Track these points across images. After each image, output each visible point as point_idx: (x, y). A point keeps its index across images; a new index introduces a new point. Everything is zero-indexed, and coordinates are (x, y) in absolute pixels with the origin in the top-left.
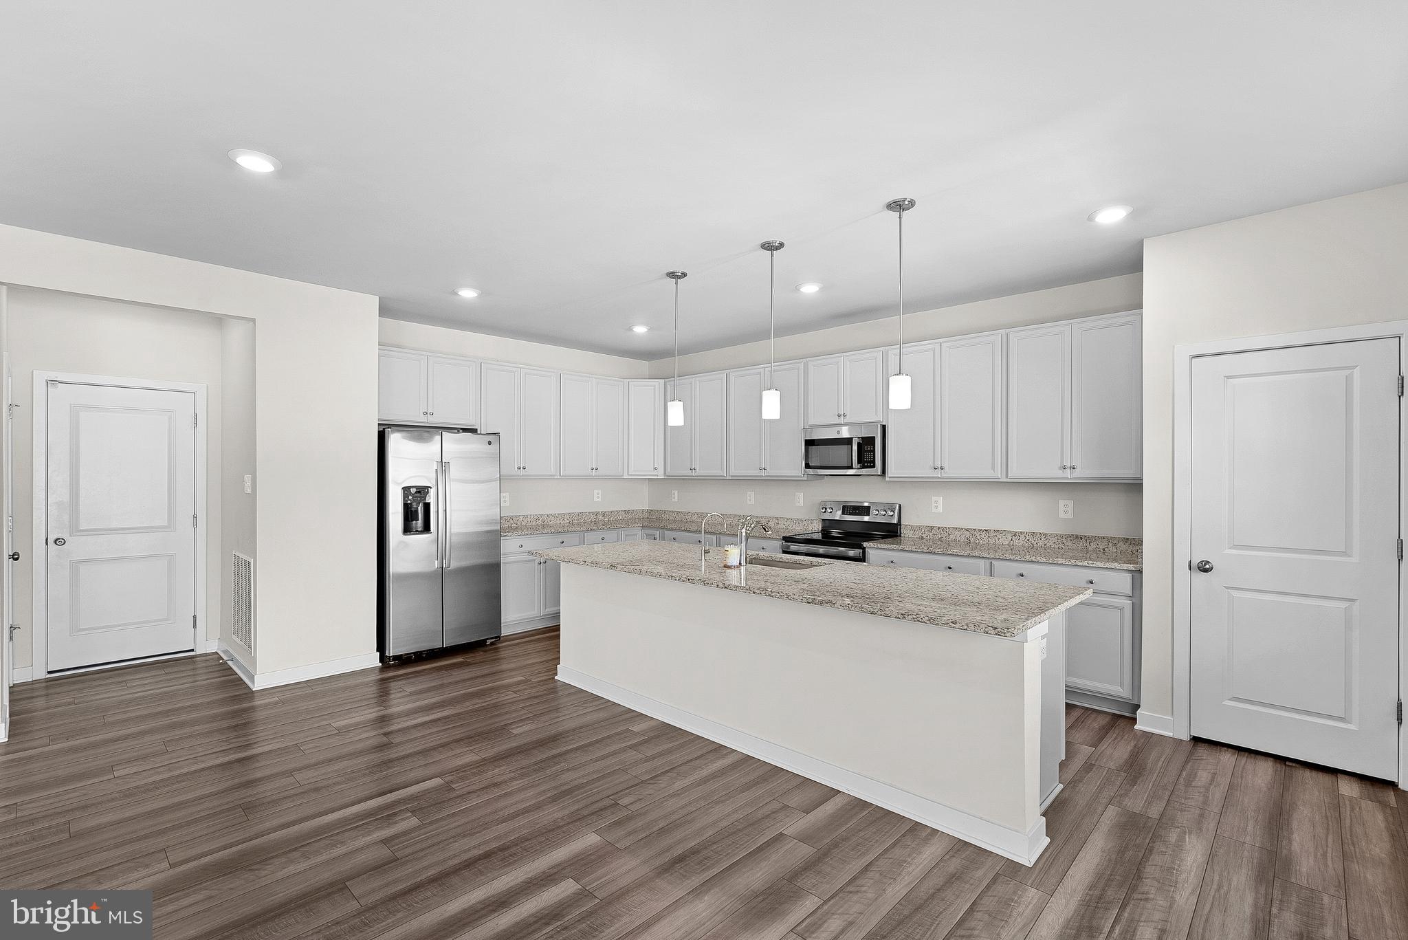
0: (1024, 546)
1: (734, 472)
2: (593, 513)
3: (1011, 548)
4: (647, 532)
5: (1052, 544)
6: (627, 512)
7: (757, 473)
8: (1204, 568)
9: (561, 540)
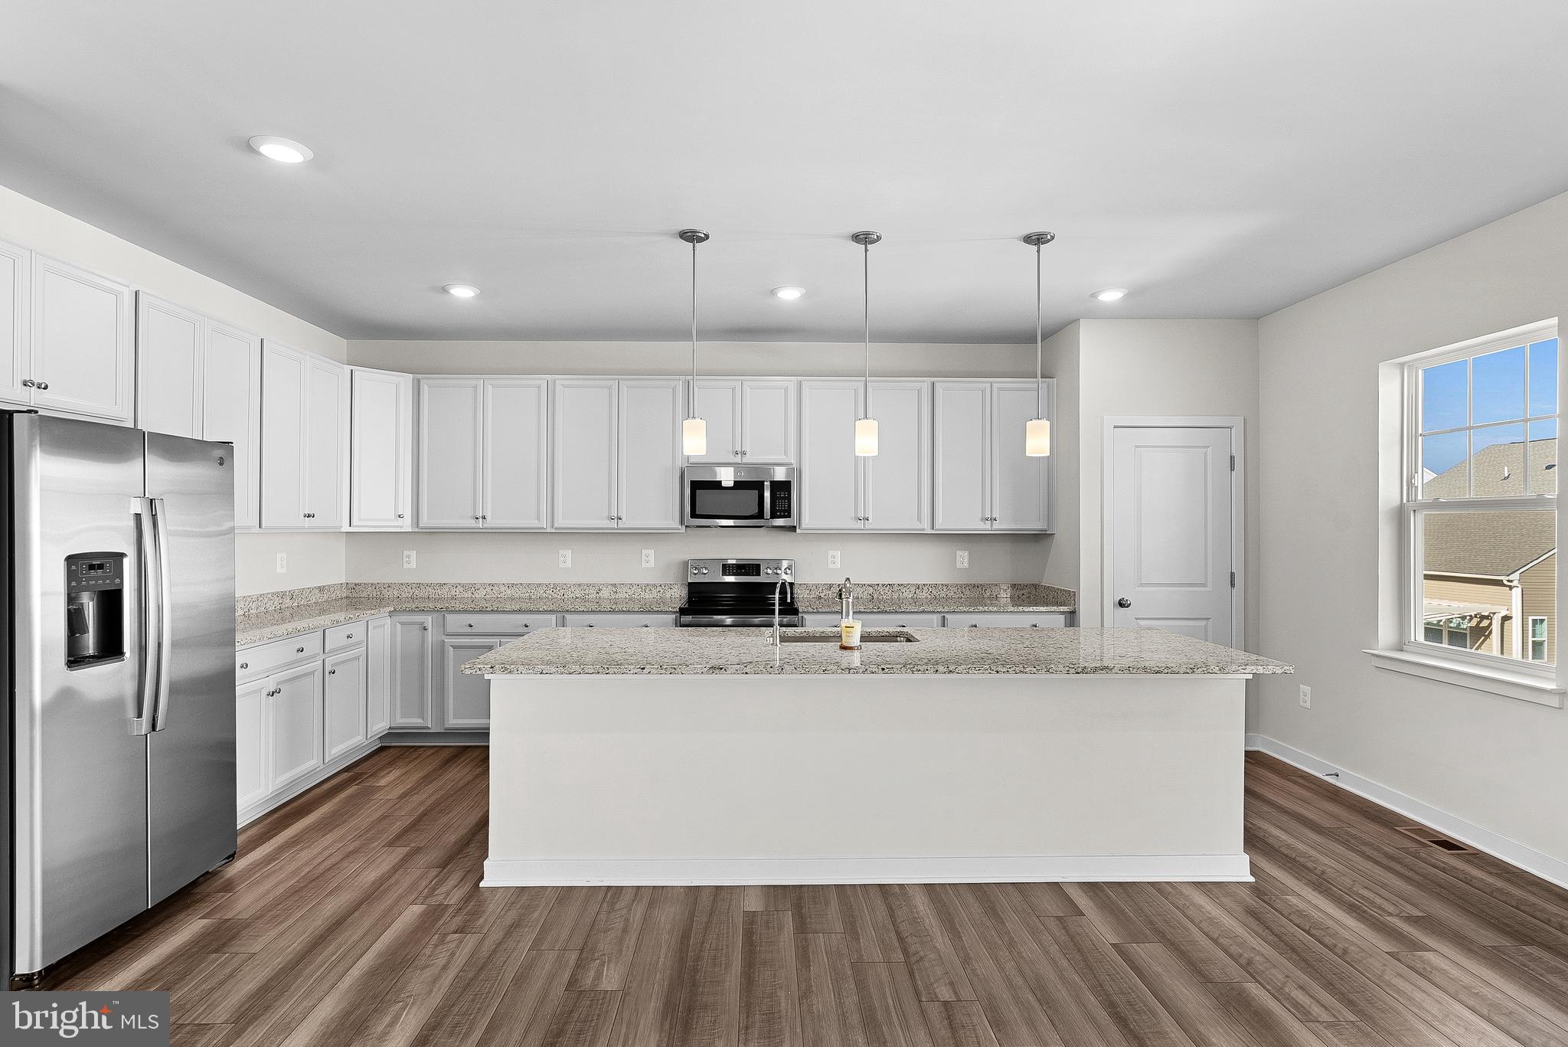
0: (927, 598)
1: (561, 522)
2: (277, 594)
3: (915, 601)
4: (405, 618)
5: (952, 594)
6: (321, 589)
7: (606, 524)
8: (1122, 604)
9: (299, 646)
